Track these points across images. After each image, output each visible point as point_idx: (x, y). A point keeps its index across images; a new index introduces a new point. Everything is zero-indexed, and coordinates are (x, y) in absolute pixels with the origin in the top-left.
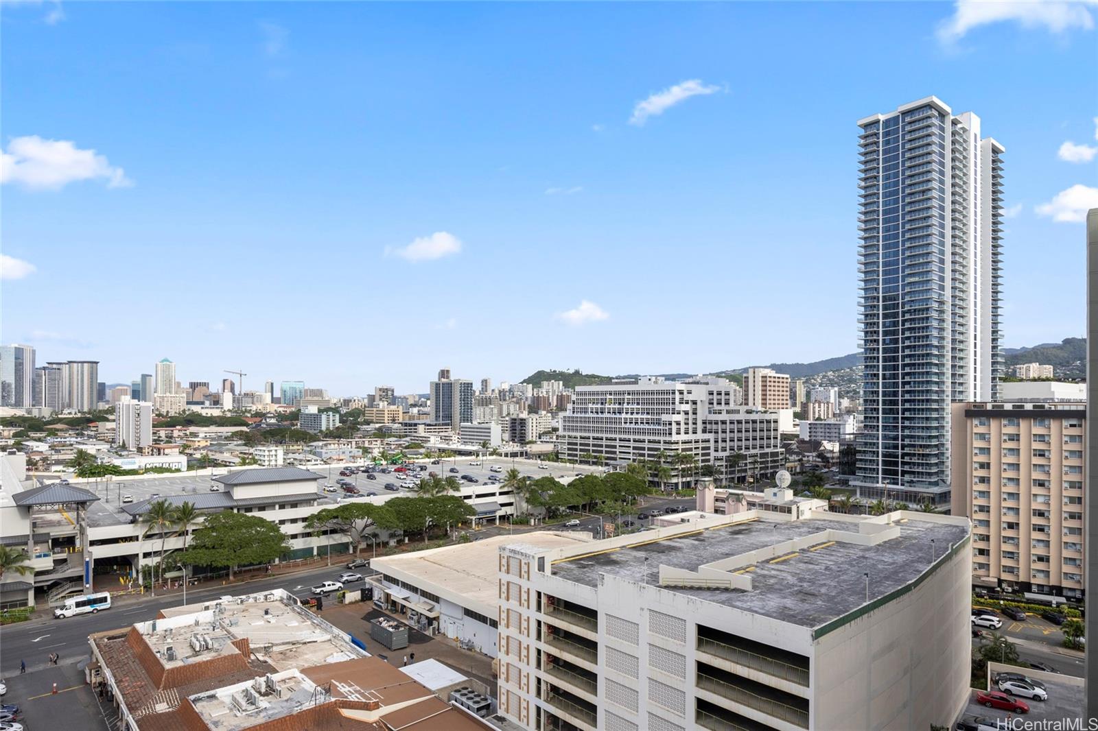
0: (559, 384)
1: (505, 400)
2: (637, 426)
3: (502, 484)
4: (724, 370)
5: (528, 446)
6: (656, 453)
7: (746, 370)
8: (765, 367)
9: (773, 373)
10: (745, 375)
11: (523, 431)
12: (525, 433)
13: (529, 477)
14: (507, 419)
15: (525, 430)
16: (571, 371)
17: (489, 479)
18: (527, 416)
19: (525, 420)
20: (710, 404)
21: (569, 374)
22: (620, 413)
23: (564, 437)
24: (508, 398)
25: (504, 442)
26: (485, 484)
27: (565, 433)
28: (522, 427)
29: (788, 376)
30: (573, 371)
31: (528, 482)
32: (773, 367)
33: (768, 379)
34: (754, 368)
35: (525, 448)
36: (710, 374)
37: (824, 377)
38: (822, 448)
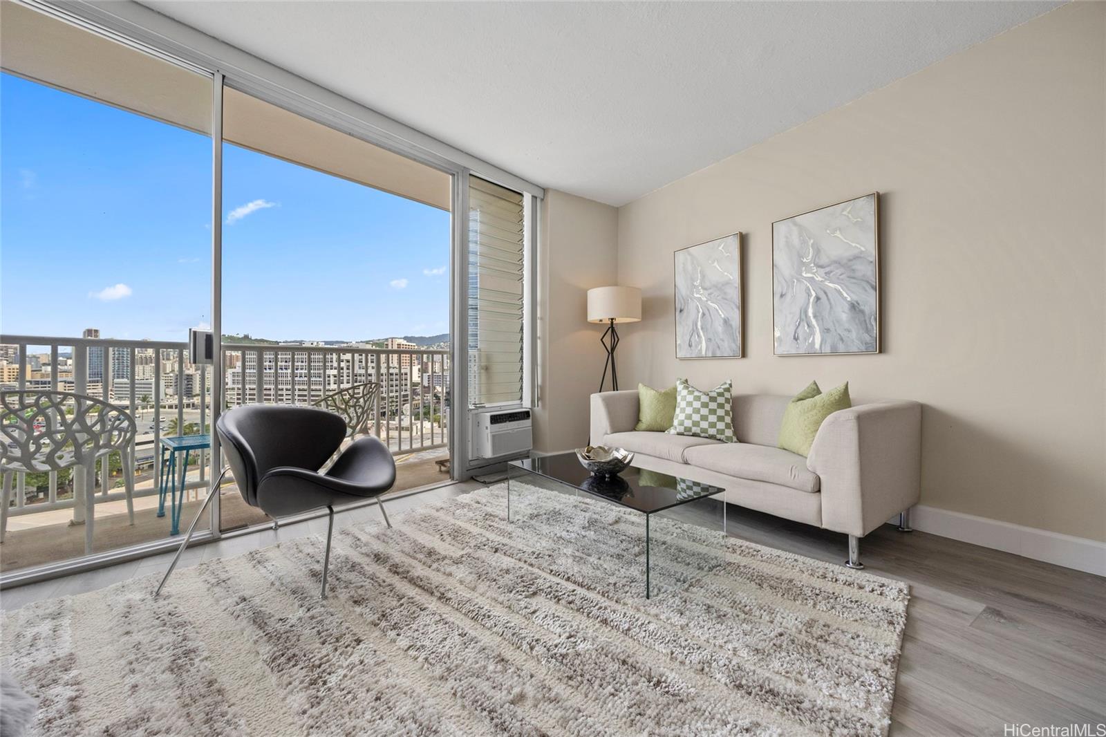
1: (168, 359)
2: (301, 379)
3: (166, 432)
4: (372, 339)
5: (195, 398)
6: (317, 398)
7: (387, 340)
8: (401, 338)
9: (405, 342)
10: (386, 343)
11: (190, 386)
12: (191, 388)
13: (196, 424)
14: (171, 375)
15: (191, 385)
16: (241, 336)
17: (151, 428)
18: (194, 372)
19: (192, 375)
20: (360, 362)
21: (239, 338)
22: (286, 369)
23: (233, 389)
24: (172, 358)
25: (168, 396)
26: (146, 433)
27: (234, 386)
28: (188, 382)
29: (415, 344)
30: (243, 336)
31: (195, 429)
32: (405, 338)
33: (402, 346)
34: (392, 338)
35: (191, 401)
36: (361, 342)
37: (438, 346)
38: (436, 391)
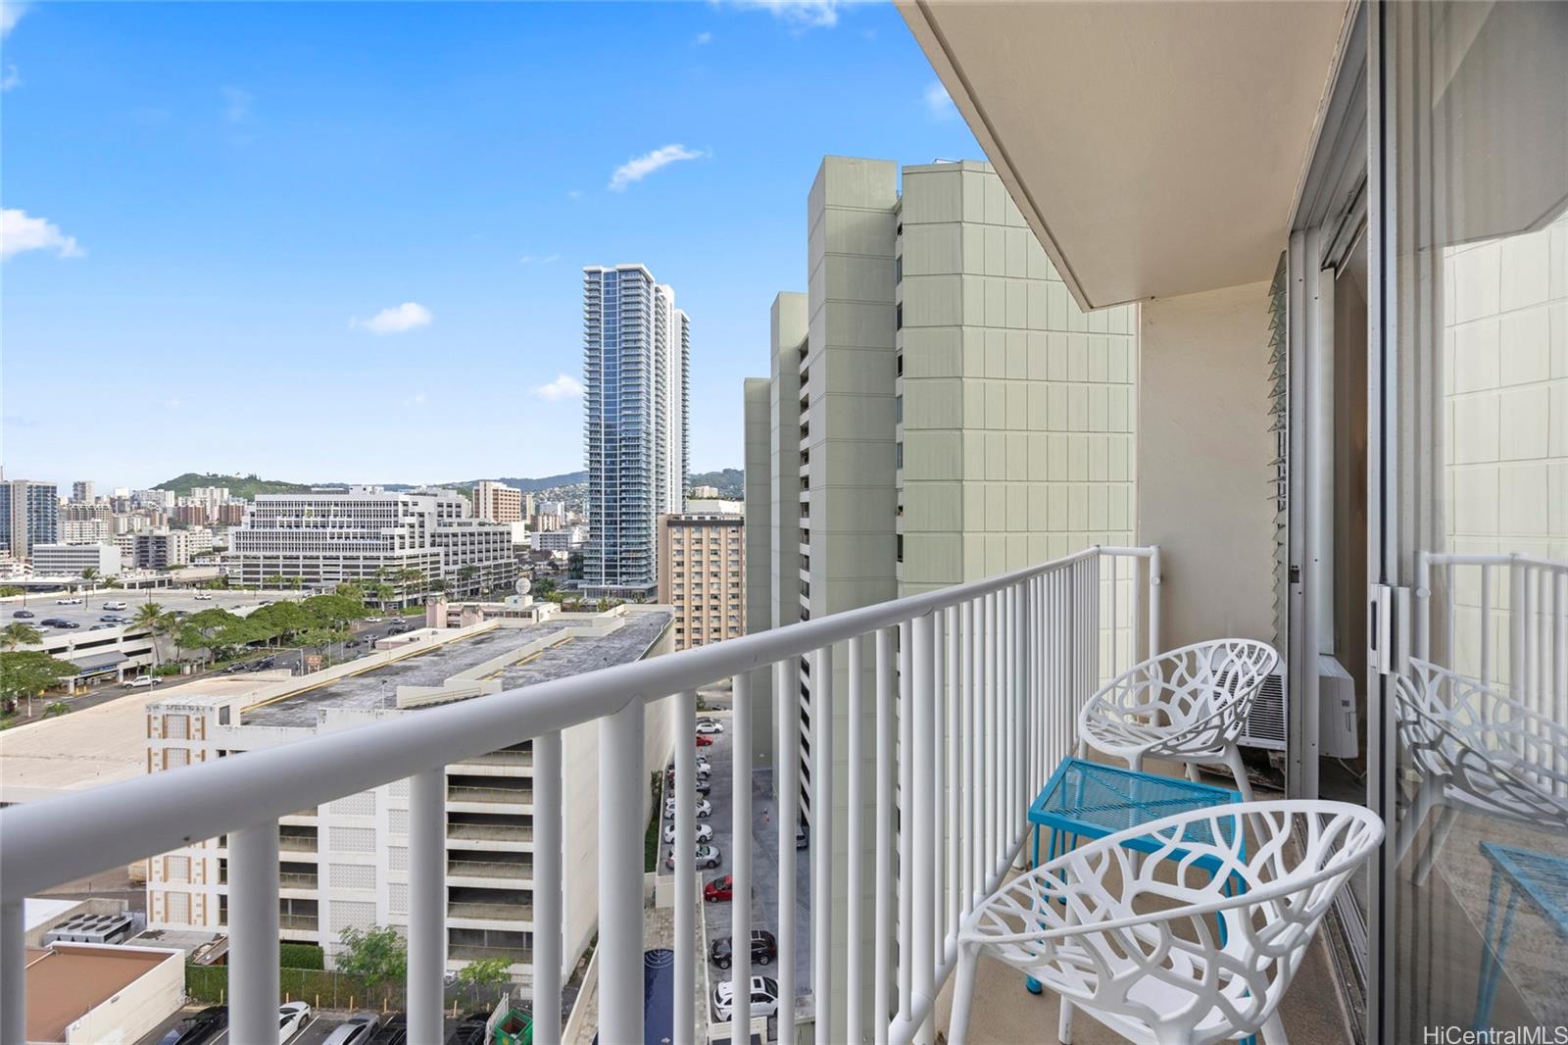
0: (222, 491)
1: (122, 511)
2: (348, 542)
3: (129, 626)
4: (450, 482)
5: (172, 572)
6: (374, 570)
7: (477, 483)
8: (495, 481)
9: (503, 487)
10: (475, 488)
11: (162, 553)
12: (164, 556)
13: (180, 612)
14: (130, 537)
15: (164, 551)
16: (244, 476)
17: (103, 620)
18: (168, 533)
19: (165, 538)
20: (439, 516)
21: (240, 480)
22: (324, 527)
23: (238, 557)
24: (128, 509)
25: (126, 570)
26: (95, 628)
27: (238, 553)
28: (158, 547)
29: (519, 490)
30: (247, 476)
31: (178, 619)
32: (503, 480)
33: (500, 493)
34: (485, 481)
35: (166, 576)
36: (435, 486)
37: (551, 492)
38: (552, 557)
